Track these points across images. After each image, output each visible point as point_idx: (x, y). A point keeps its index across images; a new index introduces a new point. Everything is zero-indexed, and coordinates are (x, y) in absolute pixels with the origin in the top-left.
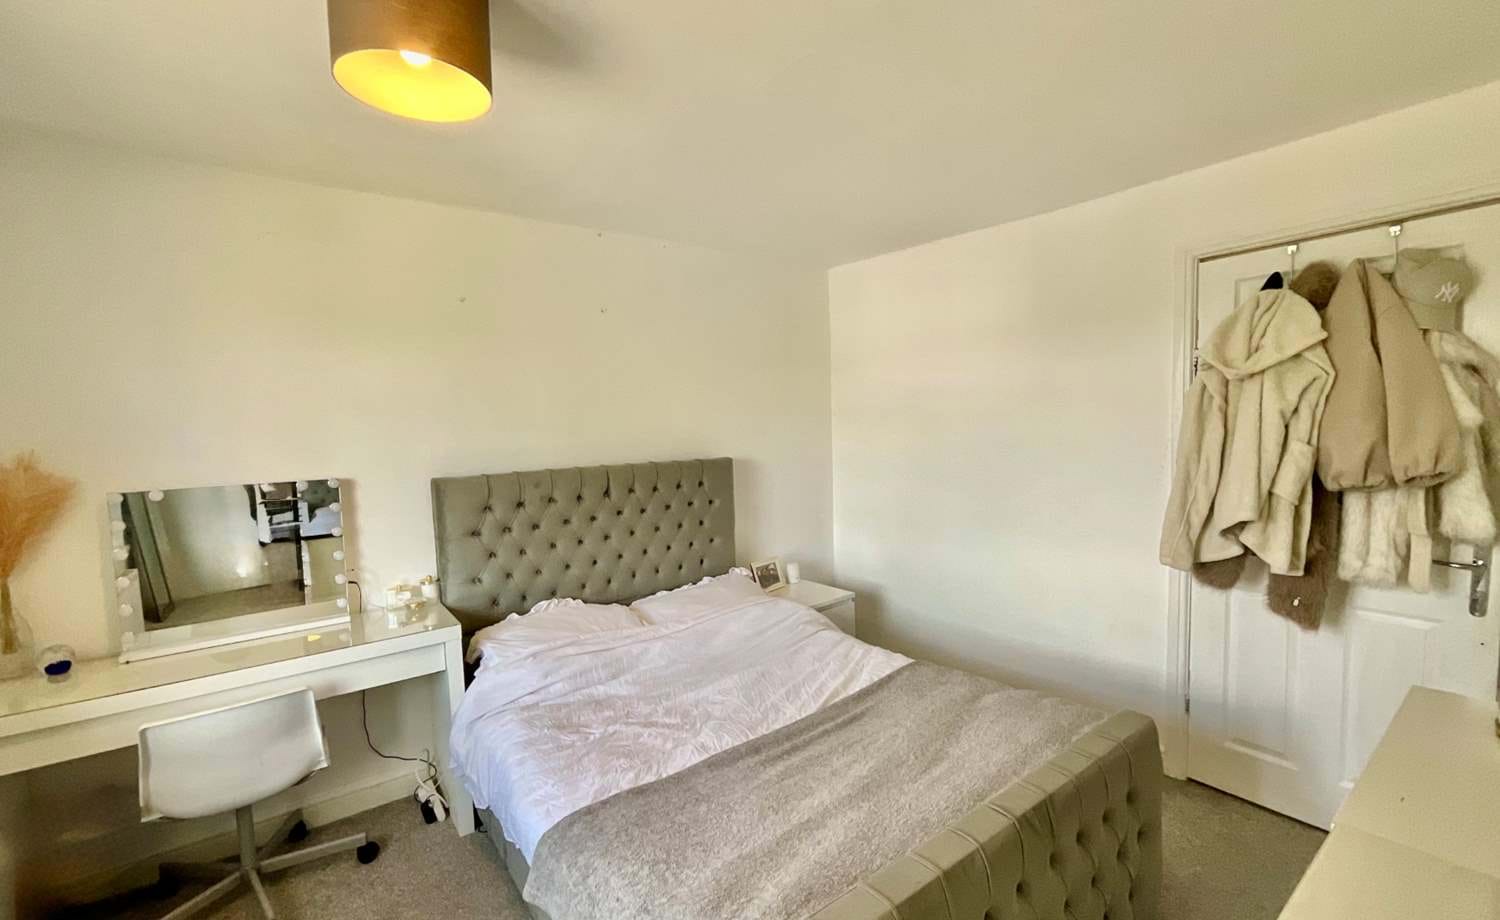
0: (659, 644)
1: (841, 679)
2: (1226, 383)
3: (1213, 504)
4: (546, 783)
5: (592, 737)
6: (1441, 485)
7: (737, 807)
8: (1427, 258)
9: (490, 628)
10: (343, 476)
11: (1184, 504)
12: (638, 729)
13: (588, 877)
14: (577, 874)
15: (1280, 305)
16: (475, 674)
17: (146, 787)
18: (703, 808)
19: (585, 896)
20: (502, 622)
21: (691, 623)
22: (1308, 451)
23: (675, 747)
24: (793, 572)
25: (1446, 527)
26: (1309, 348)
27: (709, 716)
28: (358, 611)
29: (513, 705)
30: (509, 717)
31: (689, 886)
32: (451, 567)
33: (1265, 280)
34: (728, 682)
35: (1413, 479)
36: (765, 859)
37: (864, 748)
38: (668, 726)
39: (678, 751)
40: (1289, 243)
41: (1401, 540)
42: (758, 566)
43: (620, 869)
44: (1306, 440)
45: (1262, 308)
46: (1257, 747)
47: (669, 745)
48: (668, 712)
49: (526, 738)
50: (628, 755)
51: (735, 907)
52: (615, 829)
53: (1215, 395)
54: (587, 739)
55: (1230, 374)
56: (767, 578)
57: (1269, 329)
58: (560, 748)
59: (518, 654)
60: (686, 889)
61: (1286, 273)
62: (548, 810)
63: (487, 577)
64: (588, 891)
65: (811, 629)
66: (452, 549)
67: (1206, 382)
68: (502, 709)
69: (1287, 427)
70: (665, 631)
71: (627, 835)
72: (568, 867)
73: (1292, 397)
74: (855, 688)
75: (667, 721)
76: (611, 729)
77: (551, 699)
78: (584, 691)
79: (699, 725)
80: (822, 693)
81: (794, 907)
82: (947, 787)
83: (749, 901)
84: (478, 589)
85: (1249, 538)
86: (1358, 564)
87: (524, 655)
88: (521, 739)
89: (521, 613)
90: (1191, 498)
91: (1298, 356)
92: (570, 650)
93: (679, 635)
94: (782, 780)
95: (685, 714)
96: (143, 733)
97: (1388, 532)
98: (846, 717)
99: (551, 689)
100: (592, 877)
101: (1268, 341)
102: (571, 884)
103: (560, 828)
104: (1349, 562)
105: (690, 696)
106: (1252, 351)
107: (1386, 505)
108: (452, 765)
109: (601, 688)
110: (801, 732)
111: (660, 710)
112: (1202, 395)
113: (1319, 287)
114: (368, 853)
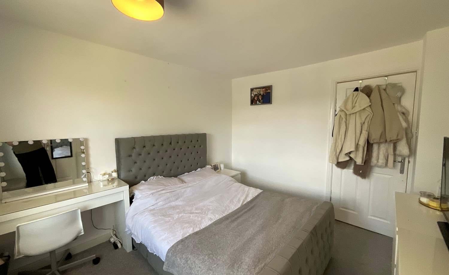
0: (189, 188)
1: (244, 196)
2: (346, 115)
3: (342, 146)
4: (165, 234)
5: (175, 218)
6: (396, 142)
7: (227, 236)
8: (394, 86)
9: (135, 186)
10: (85, 137)
11: (335, 147)
12: (188, 215)
13: (188, 261)
14: (184, 261)
15: (359, 96)
16: (133, 200)
17: (18, 246)
18: (217, 237)
19: (188, 267)
20: (139, 184)
21: (198, 182)
22: (367, 133)
23: (202, 219)
24: (222, 166)
25: (397, 152)
26: (366, 107)
27: (209, 210)
28: (90, 182)
29: (147, 210)
30: (146, 213)
31: (222, 261)
32: (122, 167)
33: (354, 89)
34: (212, 199)
35: (391, 140)
36: (242, 250)
37: (258, 216)
38: (196, 213)
39: (203, 220)
40: (360, 80)
41: (386, 156)
42: (213, 165)
43: (198, 258)
44: (366, 130)
45: (354, 97)
46: (346, 208)
47: (200, 219)
48: (196, 209)
49: (154, 220)
50: (188, 223)
51: (238, 265)
52: (192, 246)
53: (343, 118)
54: (174, 219)
55: (348, 113)
56: (216, 168)
57: (357, 101)
58: (166, 222)
59: (147, 194)
60: (221, 262)
61: (359, 88)
62: (168, 242)
63: (134, 170)
64: (189, 266)
65: (232, 182)
66: (122, 161)
67: (341, 115)
68: (144, 211)
69: (362, 127)
70: (190, 185)
71: (197, 247)
72: (180, 259)
73: (363, 119)
74: (249, 199)
75: (196, 211)
76: (180, 215)
77: (158, 207)
78: (168, 204)
79: (207, 212)
80: (240, 201)
81: (256, 264)
82: (284, 225)
83: (242, 263)
84: (131, 173)
85: (352, 155)
86: (376, 162)
87: (149, 194)
88: (152, 220)
89: (145, 181)
90: (337, 145)
91: (364, 109)
92: (163, 192)
93: (195, 186)
94: (238, 227)
95: (202, 209)
96: (18, 228)
97: (383, 154)
98: (250, 207)
99: (159, 204)
100: (189, 261)
101: (357, 104)
102: (182, 264)
103: (174, 247)
104: (374, 160)
105: (201, 204)
106: (353, 107)
107: (383, 147)
108: (127, 230)
109: (174, 203)
110: (239, 212)
111: (194, 209)
112: (340, 118)
113: (368, 91)
114: (96, 261)
